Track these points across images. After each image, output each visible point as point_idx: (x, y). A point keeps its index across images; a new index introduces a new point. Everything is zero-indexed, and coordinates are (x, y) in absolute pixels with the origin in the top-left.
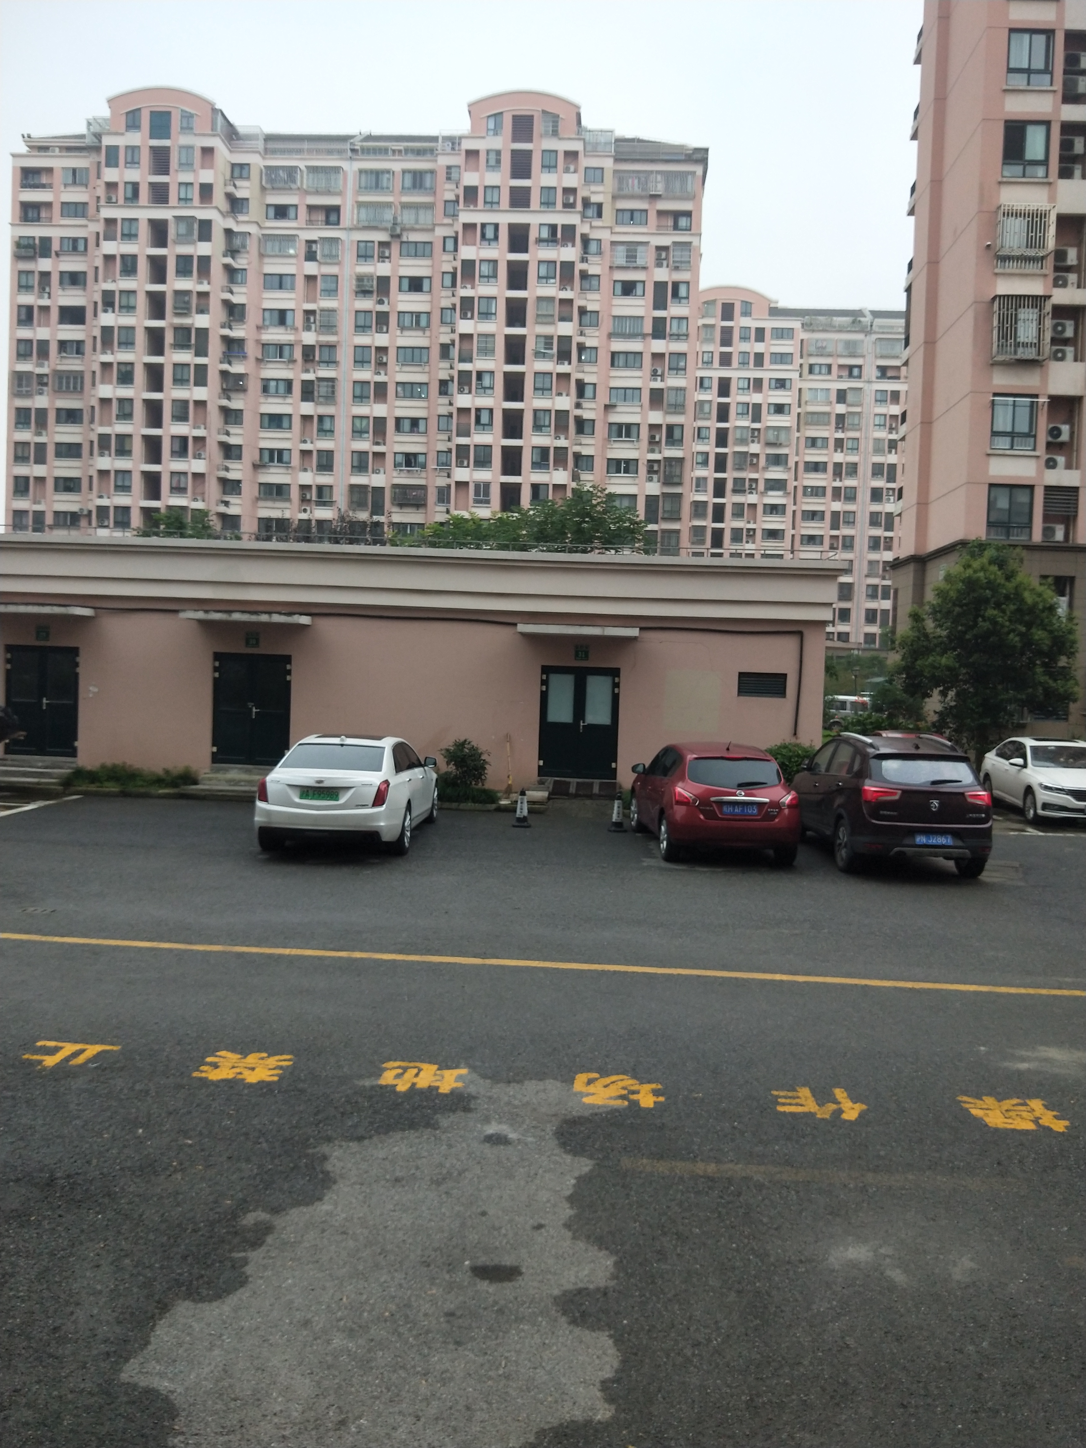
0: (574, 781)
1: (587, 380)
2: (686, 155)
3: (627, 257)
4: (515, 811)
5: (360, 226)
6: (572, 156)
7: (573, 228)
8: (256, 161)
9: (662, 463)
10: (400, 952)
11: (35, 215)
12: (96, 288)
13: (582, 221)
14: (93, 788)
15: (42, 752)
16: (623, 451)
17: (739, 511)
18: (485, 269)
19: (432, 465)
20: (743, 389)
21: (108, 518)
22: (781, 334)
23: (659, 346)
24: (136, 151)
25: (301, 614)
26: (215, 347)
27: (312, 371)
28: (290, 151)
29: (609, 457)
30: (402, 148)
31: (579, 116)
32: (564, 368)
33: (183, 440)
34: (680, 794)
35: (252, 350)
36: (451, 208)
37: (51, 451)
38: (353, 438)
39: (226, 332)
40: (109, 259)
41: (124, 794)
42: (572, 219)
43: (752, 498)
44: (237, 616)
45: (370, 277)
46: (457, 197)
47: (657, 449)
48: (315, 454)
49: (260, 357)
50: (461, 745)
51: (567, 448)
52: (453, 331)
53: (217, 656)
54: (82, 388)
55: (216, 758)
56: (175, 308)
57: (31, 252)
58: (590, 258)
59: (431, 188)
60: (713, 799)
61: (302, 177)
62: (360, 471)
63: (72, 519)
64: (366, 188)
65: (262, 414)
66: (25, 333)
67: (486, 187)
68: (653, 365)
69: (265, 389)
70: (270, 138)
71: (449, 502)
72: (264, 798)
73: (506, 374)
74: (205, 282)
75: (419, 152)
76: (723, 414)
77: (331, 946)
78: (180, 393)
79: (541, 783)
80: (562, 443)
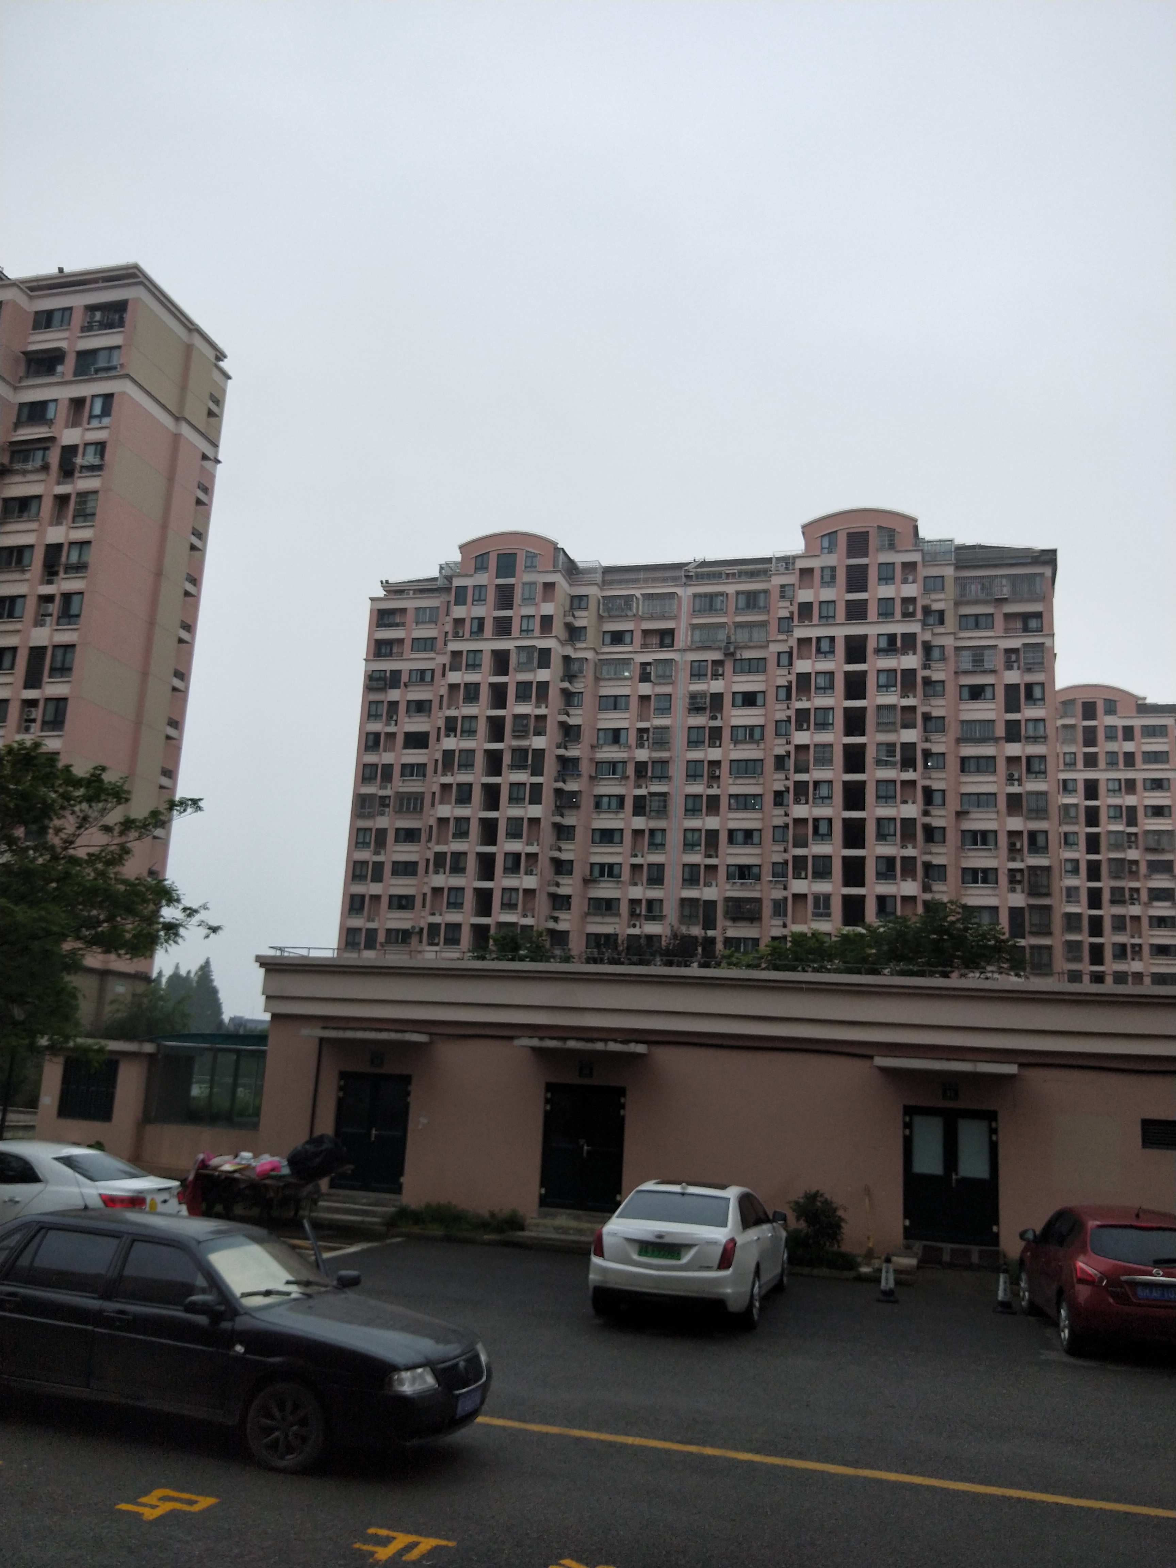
0: (948, 1247)
1: (934, 787)
2: (1032, 557)
3: (974, 661)
4: (878, 1281)
5: (694, 647)
6: (909, 567)
7: (913, 636)
8: (592, 591)
9: (1026, 873)
10: (757, 1452)
11: (388, 651)
12: (440, 714)
13: (923, 629)
14: (416, 1230)
15: (366, 1187)
16: (979, 860)
17: (1120, 924)
18: (821, 681)
19: (767, 877)
20: (1114, 791)
21: (439, 935)
22: (1152, 732)
23: (1014, 749)
24: (483, 589)
25: (637, 1042)
26: (550, 766)
27: (644, 786)
28: (627, 581)
29: (964, 866)
30: (736, 571)
31: (916, 528)
32: (909, 775)
33: (516, 857)
34: (1083, 1270)
35: (585, 767)
36: (786, 625)
37: (388, 869)
38: (685, 851)
39: (562, 752)
40: (453, 687)
41: (448, 1239)
42: (914, 627)
43: (1135, 910)
44: (572, 1044)
45: (703, 694)
46: (792, 613)
47: (1018, 857)
48: (645, 868)
49: (593, 774)
50: (812, 1197)
51: (915, 858)
52: (788, 743)
53: (549, 1087)
54: (422, 808)
55: (544, 1202)
56: (514, 731)
57: (381, 684)
58: (933, 664)
59: (765, 607)
60: (1124, 1278)
61: (638, 604)
62: (691, 884)
63: (402, 937)
64: (699, 611)
65: (594, 830)
66: (371, 758)
67: (821, 602)
68: (1008, 769)
69: (598, 805)
70: (608, 571)
71: (786, 915)
72: (600, 1253)
73: (846, 784)
74: (543, 706)
75: (752, 574)
76: (1092, 816)
77: (679, 1438)
78: (515, 812)
79: (908, 1247)
80: (910, 852)
